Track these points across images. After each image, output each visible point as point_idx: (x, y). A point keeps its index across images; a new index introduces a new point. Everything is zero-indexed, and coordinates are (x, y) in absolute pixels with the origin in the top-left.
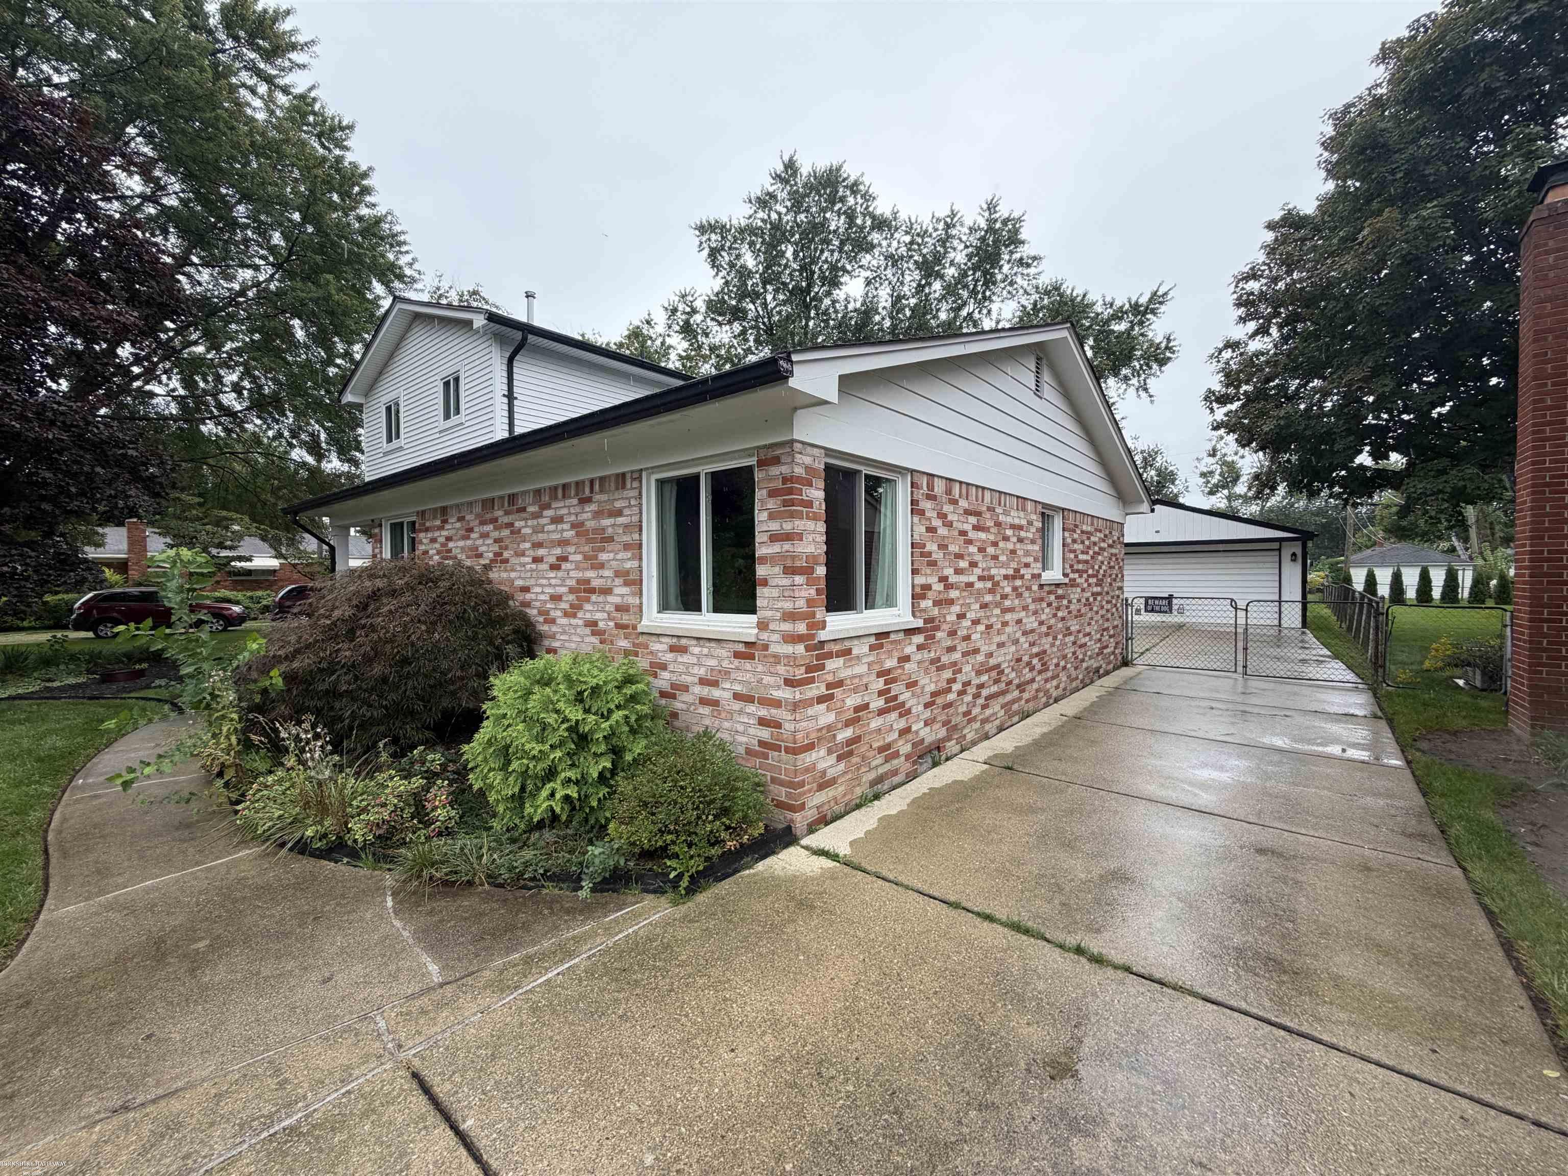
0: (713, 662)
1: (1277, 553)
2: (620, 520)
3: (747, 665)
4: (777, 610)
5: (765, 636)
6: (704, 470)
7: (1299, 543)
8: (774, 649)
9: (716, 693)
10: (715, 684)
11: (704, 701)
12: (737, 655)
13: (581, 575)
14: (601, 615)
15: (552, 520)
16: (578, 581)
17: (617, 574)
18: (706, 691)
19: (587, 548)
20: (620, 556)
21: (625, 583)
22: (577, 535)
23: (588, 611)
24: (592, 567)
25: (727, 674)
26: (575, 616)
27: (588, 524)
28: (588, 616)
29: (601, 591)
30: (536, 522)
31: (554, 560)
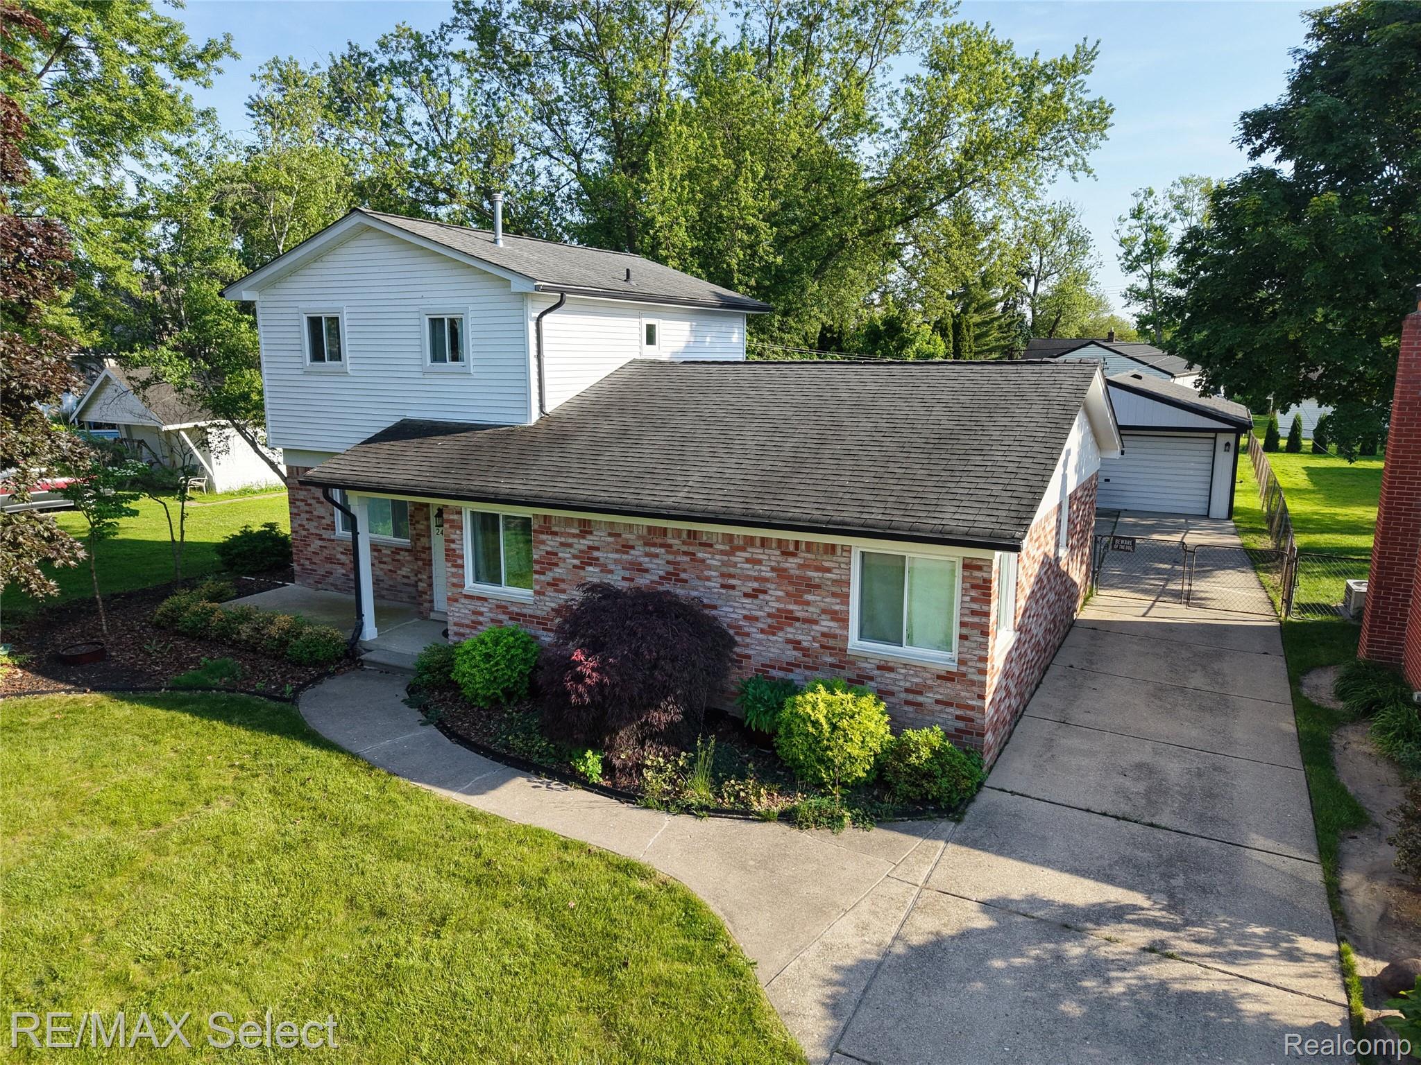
0: (918, 680)
1: (1212, 441)
2: (829, 575)
3: (949, 684)
4: (975, 655)
5: (963, 669)
6: (908, 556)
7: (1234, 434)
8: (970, 677)
9: (920, 699)
10: (920, 693)
12: (939, 678)
13: (782, 606)
14: (804, 638)
15: (748, 561)
16: (778, 610)
17: (824, 611)
18: (911, 697)
19: (790, 588)
20: (828, 600)
21: (833, 619)
22: (778, 576)
23: (790, 632)
24: (796, 603)
25: (930, 687)
26: (774, 634)
27: (792, 572)
28: (790, 636)
29: (806, 621)
30: (725, 558)
31: (750, 591)
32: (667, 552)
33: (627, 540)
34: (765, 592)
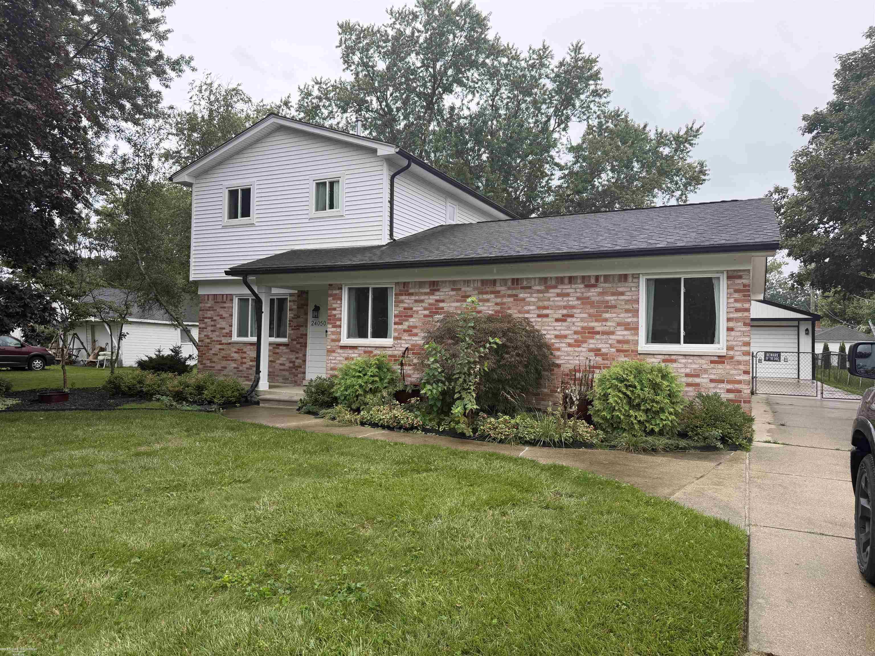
0: (694, 366)
1: (796, 328)
2: (622, 297)
3: (720, 366)
4: (740, 341)
5: (731, 353)
6: (683, 277)
7: (810, 322)
8: (737, 358)
9: (697, 380)
10: (698, 376)
11: (688, 385)
12: (712, 362)
13: (586, 324)
14: (604, 346)
15: (558, 295)
16: (583, 328)
17: (619, 324)
18: (690, 380)
19: (591, 311)
20: (622, 315)
21: (626, 329)
22: (583, 303)
23: (592, 343)
24: (596, 321)
25: (706, 371)
26: (579, 346)
27: (593, 298)
28: (592, 346)
29: (604, 333)
30: (541, 295)
31: (560, 316)
32: (496, 297)
33: (465, 292)
34: (572, 316)
